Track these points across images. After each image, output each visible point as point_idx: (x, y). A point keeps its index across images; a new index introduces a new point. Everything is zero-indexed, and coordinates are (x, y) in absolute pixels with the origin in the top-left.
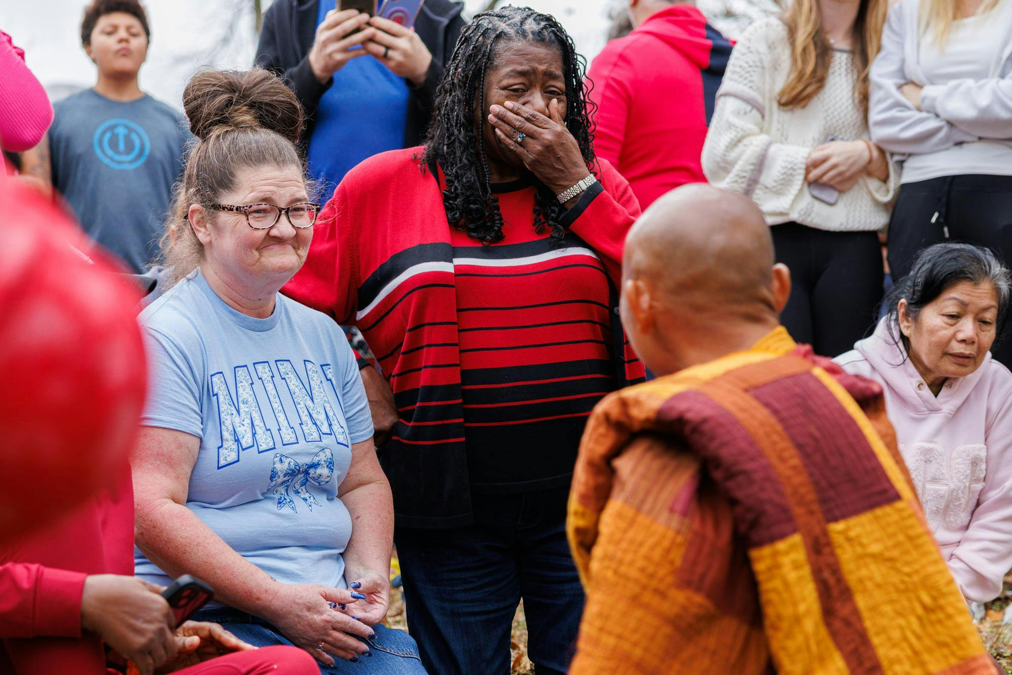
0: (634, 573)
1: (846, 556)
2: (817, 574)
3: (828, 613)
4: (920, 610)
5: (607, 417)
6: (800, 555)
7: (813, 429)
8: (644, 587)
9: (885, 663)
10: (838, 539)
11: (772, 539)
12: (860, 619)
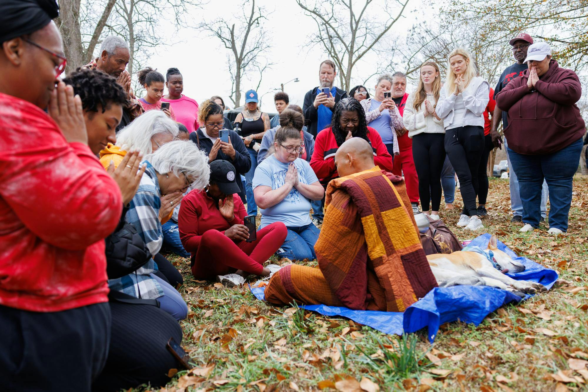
0: (331, 221)
1: (385, 219)
2: (377, 223)
3: (380, 233)
4: (404, 233)
5: (331, 184)
6: (373, 219)
7: (379, 189)
8: (333, 225)
9: (394, 245)
10: (383, 216)
11: (366, 216)
12: (388, 234)
